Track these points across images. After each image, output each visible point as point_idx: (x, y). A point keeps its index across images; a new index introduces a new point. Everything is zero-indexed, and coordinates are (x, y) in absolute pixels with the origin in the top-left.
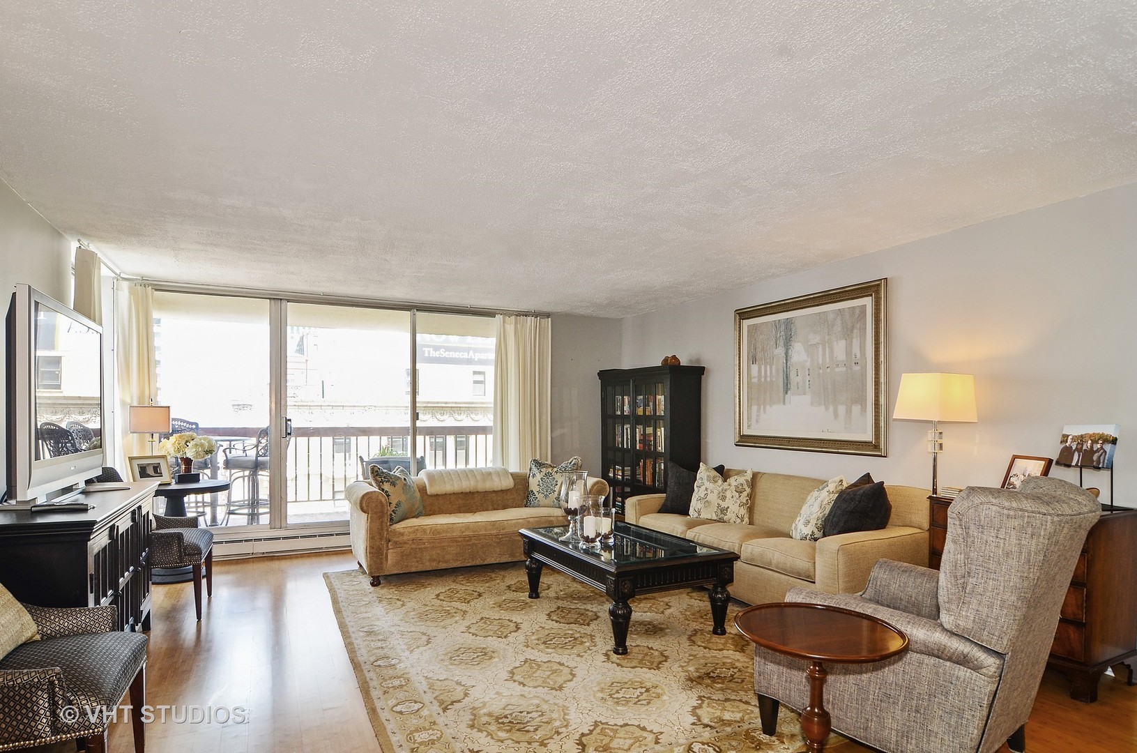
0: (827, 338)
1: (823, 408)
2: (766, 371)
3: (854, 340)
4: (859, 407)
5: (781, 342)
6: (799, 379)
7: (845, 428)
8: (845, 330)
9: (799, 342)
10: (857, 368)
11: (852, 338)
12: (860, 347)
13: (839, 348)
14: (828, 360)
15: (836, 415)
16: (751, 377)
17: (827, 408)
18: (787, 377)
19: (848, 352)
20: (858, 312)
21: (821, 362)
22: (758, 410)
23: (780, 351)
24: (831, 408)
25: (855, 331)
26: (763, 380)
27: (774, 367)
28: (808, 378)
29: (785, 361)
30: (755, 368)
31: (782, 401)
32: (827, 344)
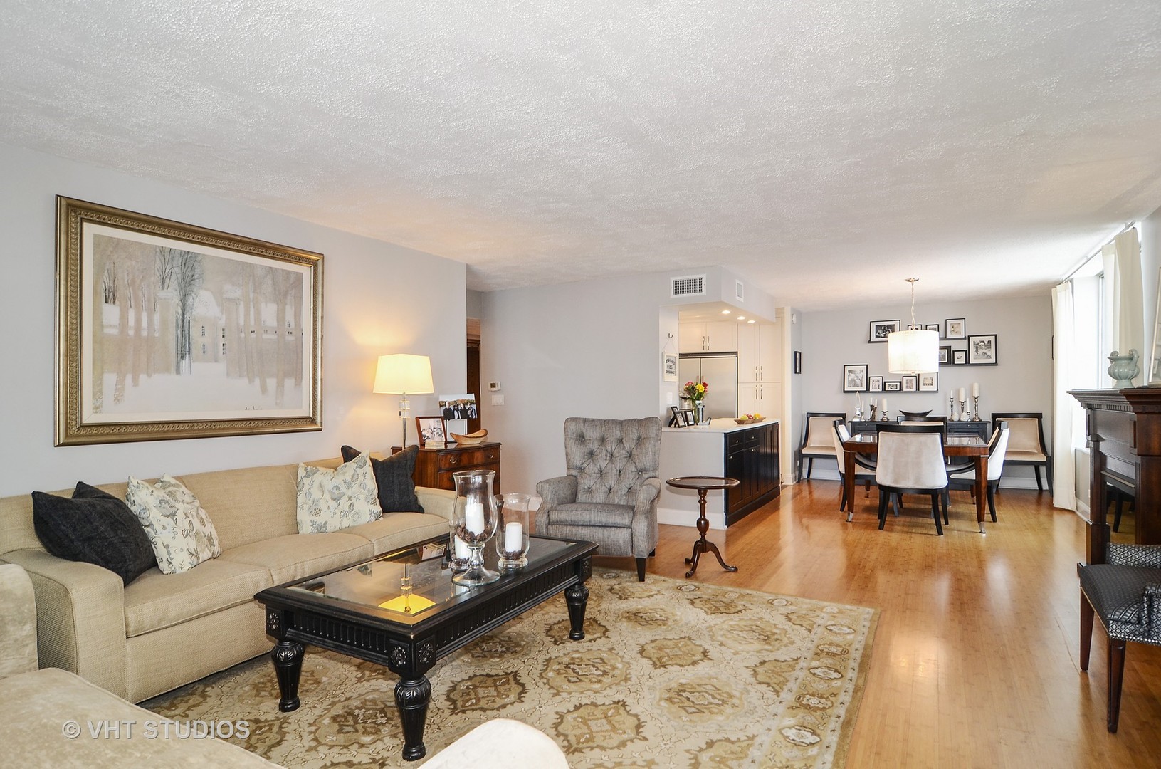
0: (252, 295)
1: (245, 380)
2: (138, 321)
3: (288, 307)
4: (293, 380)
5: (174, 282)
6: (206, 340)
7: (276, 404)
8: (277, 293)
9: (206, 289)
10: (290, 338)
11: (286, 304)
12: (295, 316)
13: (269, 312)
14: (252, 323)
15: (264, 389)
16: (102, 326)
17: (251, 381)
18: (184, 336)
19: (280, 318)
20: (293, 278)
21: (242, 322)
22: (121, 381)
23: (171, 295)
24: (257, 381)
25: (289, 297)
26: (131, 333)
27: (157, 318)
28: (222, 341)
29: (180, 312)
30: (111, 313)
31: (173, 369)
32: (252, 304)
